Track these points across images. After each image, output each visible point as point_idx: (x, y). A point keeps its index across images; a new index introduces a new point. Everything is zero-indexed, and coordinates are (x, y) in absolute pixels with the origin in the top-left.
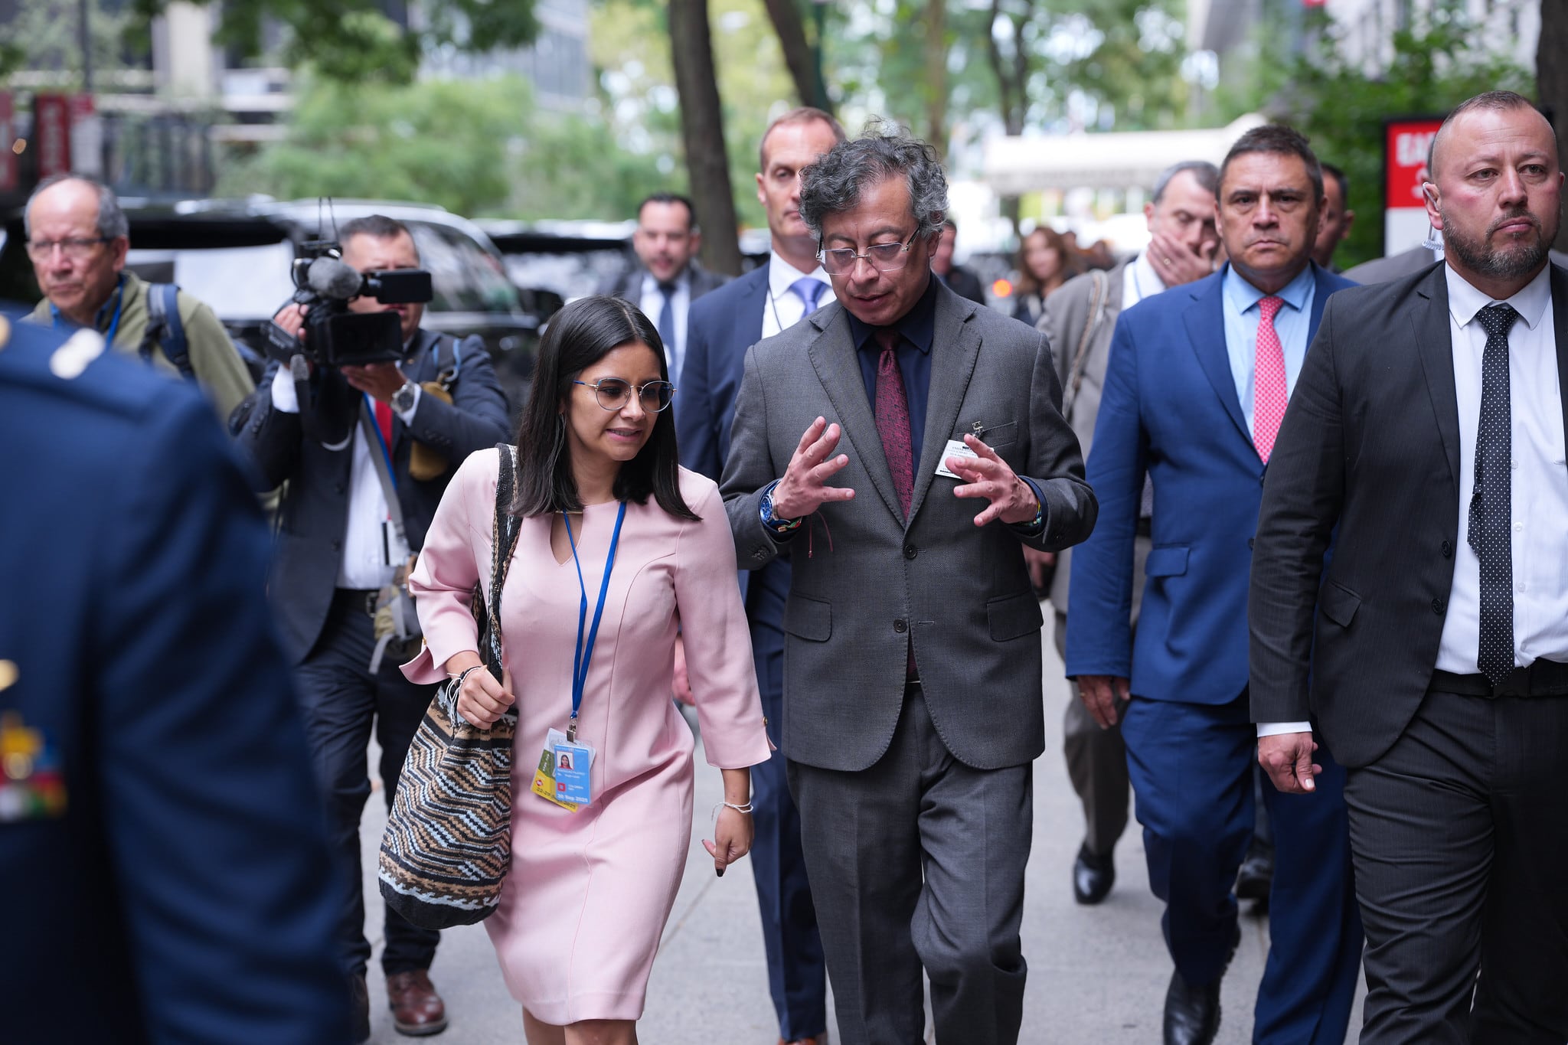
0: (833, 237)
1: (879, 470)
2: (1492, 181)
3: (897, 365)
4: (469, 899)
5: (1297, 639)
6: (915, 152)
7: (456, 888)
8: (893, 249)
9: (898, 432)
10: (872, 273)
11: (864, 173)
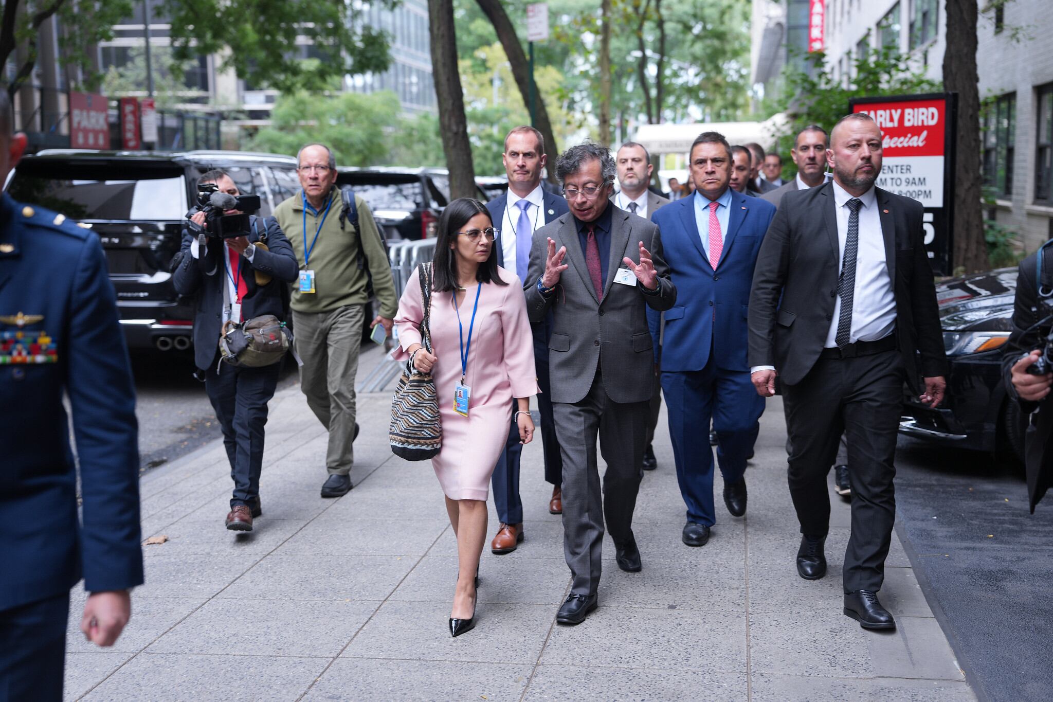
0: (569, 184)
1: (587, 279)
2: (857, 149)
3: (595, 237)
4: (428, 445)
5: (770, 332)
6: (603, 151)
7: (422, 441)
8: (593, 190)
9: (595, 264)
10: (584, 200)
11: (582, 158)
